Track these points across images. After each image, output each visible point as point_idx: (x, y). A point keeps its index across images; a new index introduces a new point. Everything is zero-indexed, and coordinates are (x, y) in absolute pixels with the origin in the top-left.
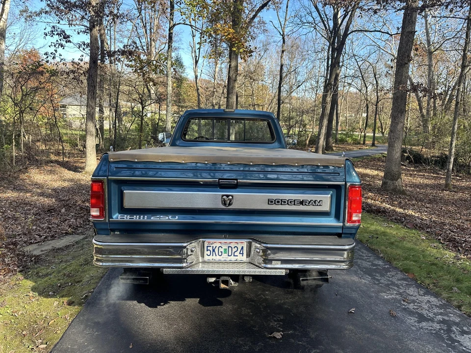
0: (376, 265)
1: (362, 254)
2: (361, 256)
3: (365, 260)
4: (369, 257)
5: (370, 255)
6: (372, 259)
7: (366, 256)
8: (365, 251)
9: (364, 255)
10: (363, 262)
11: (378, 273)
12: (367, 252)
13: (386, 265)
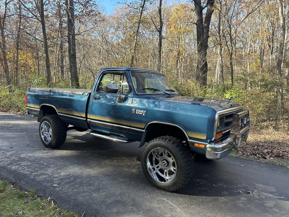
0: (17, 165)
1: (29, 170)
2: (29, 168)
3: (25, 166)
4: (23, 169)
5: (22, 171)
6: (20, 168)
7: (25, 169)
8: (27, 173)
9: (27, 169)
10: (26, 164)
11: (16, 161)
12: (24, 173)
13: (10, 167)
